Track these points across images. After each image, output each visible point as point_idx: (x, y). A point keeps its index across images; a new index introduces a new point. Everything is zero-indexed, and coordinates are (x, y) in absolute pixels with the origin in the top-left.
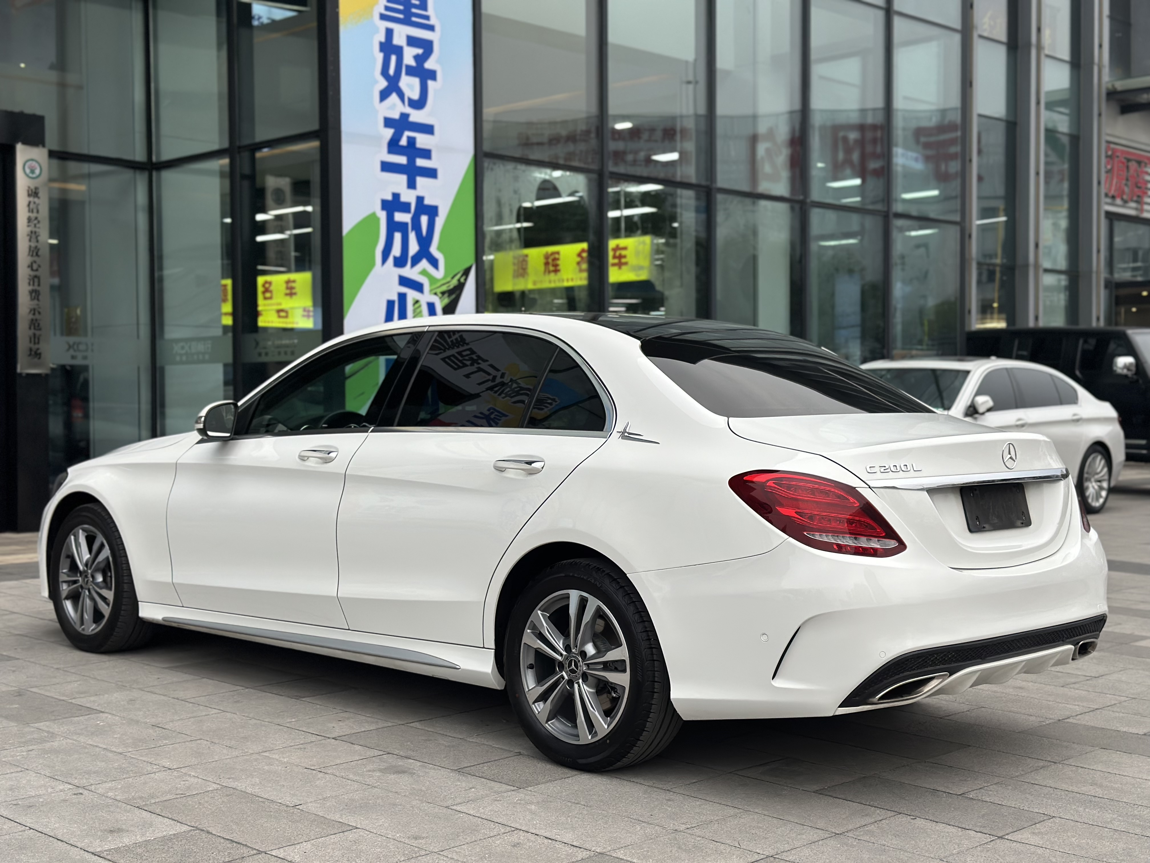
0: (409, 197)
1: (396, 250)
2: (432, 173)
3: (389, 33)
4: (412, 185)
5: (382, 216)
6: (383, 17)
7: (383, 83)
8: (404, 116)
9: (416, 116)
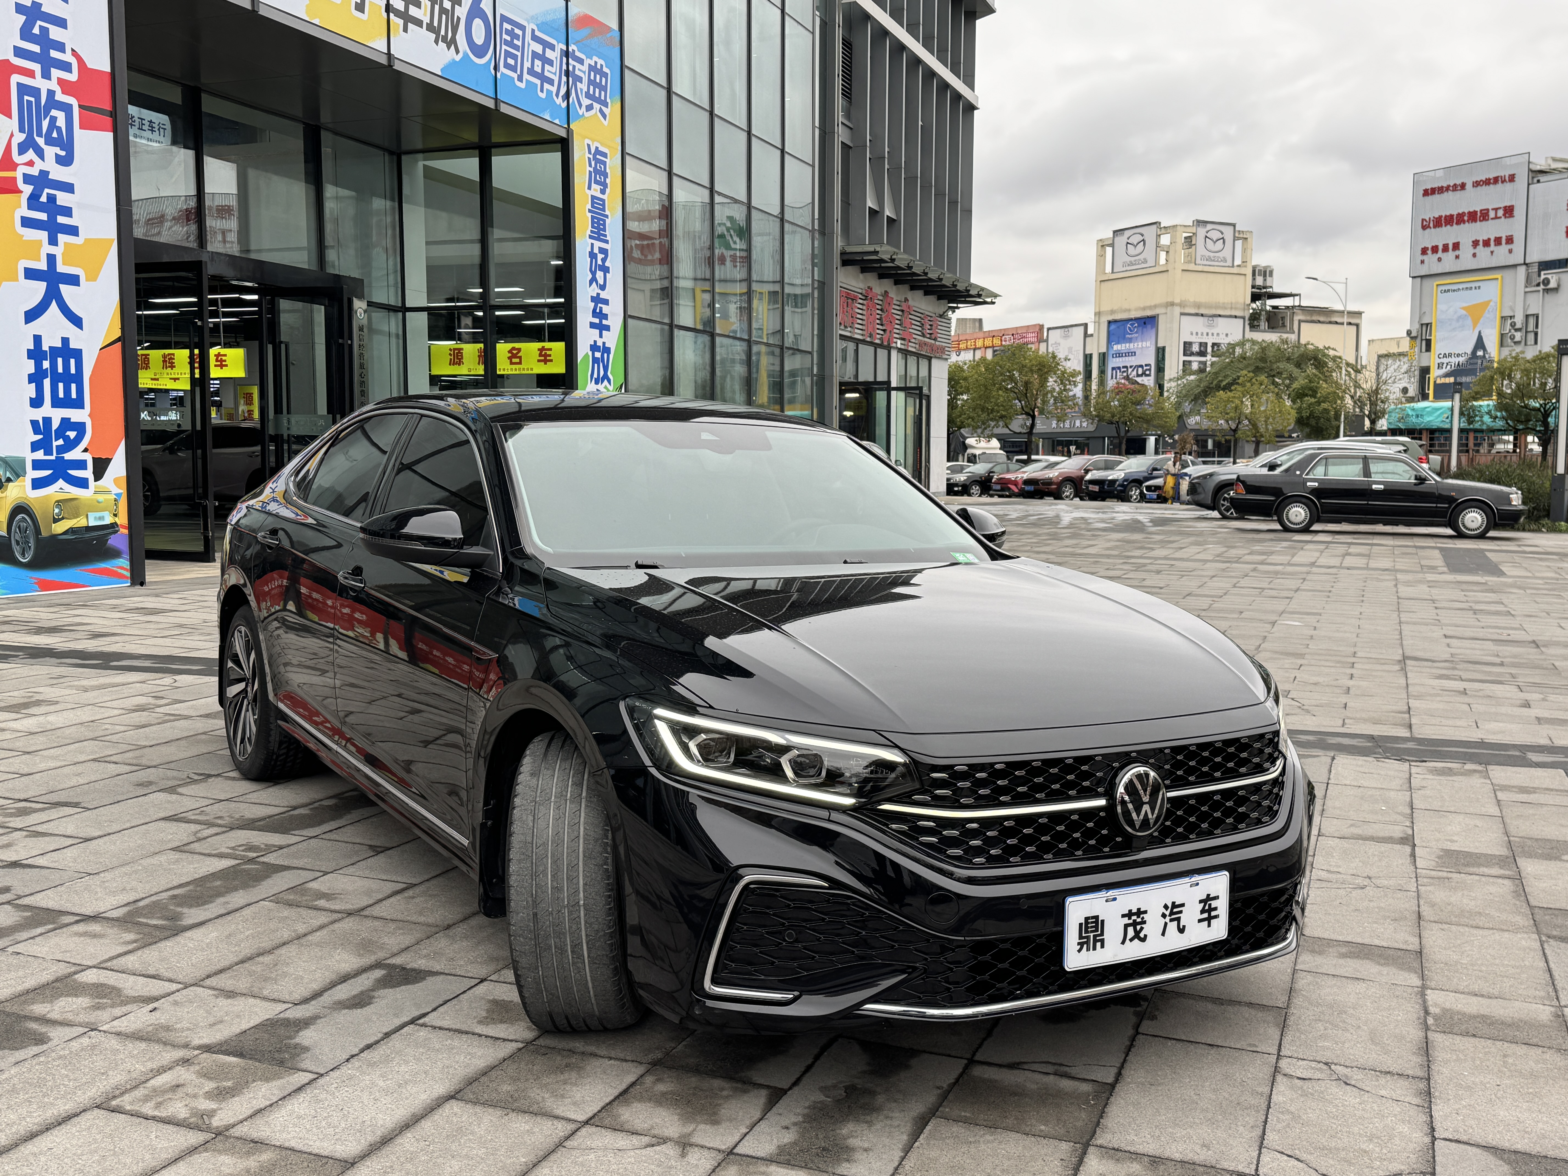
0: (600, 344)
1: (595, 376)
2: (607, 328)
3: (592, 245)
4: (601, 336)
5: (590, 353)
6: (590, 237)
7: (590, 276)
8: (598, 294)
9: (603, 295)
